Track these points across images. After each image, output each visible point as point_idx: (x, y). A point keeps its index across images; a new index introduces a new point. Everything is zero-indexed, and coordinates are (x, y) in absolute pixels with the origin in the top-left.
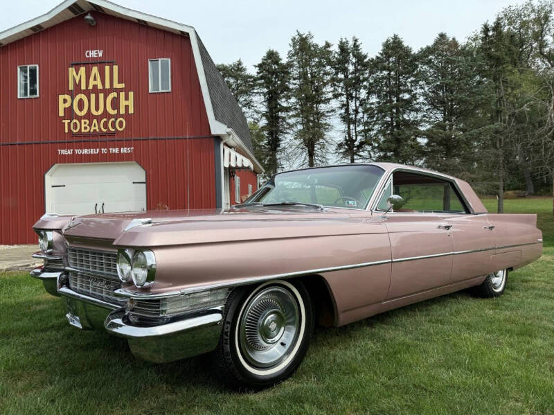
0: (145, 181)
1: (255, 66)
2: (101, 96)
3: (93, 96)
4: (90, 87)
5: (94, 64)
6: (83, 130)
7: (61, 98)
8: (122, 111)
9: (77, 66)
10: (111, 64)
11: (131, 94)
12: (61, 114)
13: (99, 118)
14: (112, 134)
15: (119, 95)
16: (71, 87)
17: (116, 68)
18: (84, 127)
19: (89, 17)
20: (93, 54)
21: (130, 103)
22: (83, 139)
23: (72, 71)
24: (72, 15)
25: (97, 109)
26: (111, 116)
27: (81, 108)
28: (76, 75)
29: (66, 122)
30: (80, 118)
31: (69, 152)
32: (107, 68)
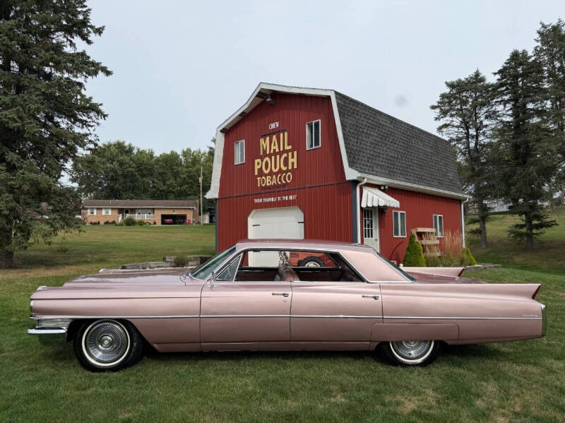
0: (303, 221)
1: (495, 74)
2: (278, 156)
3: (273, 157)
4: (272, 152)
5: (274, 134)
6: (268, 184)
7: (257, 161)
8: (290, 168)
9: (264, 136)
10: (283, 131)
11: (295, 153)
12: (256, 173)
13: (276, 174)
14: (284, 185)
15: (288, 155)
16: (261, 154)
17: (286, 134)
18: (268, 182)
19: (269, 100)
20: (273, 126)
21: (295, 160)
22: (268, 190)
23: (262, 141)
24: (260, 100)
25: (275, 168)
26: (284, 172)
27: (267, 167)
28: (264, 143)
29: (259, 179)
30: (266, 175)
31: (261, 201)
32: (281, 135)
